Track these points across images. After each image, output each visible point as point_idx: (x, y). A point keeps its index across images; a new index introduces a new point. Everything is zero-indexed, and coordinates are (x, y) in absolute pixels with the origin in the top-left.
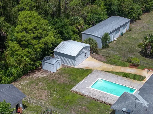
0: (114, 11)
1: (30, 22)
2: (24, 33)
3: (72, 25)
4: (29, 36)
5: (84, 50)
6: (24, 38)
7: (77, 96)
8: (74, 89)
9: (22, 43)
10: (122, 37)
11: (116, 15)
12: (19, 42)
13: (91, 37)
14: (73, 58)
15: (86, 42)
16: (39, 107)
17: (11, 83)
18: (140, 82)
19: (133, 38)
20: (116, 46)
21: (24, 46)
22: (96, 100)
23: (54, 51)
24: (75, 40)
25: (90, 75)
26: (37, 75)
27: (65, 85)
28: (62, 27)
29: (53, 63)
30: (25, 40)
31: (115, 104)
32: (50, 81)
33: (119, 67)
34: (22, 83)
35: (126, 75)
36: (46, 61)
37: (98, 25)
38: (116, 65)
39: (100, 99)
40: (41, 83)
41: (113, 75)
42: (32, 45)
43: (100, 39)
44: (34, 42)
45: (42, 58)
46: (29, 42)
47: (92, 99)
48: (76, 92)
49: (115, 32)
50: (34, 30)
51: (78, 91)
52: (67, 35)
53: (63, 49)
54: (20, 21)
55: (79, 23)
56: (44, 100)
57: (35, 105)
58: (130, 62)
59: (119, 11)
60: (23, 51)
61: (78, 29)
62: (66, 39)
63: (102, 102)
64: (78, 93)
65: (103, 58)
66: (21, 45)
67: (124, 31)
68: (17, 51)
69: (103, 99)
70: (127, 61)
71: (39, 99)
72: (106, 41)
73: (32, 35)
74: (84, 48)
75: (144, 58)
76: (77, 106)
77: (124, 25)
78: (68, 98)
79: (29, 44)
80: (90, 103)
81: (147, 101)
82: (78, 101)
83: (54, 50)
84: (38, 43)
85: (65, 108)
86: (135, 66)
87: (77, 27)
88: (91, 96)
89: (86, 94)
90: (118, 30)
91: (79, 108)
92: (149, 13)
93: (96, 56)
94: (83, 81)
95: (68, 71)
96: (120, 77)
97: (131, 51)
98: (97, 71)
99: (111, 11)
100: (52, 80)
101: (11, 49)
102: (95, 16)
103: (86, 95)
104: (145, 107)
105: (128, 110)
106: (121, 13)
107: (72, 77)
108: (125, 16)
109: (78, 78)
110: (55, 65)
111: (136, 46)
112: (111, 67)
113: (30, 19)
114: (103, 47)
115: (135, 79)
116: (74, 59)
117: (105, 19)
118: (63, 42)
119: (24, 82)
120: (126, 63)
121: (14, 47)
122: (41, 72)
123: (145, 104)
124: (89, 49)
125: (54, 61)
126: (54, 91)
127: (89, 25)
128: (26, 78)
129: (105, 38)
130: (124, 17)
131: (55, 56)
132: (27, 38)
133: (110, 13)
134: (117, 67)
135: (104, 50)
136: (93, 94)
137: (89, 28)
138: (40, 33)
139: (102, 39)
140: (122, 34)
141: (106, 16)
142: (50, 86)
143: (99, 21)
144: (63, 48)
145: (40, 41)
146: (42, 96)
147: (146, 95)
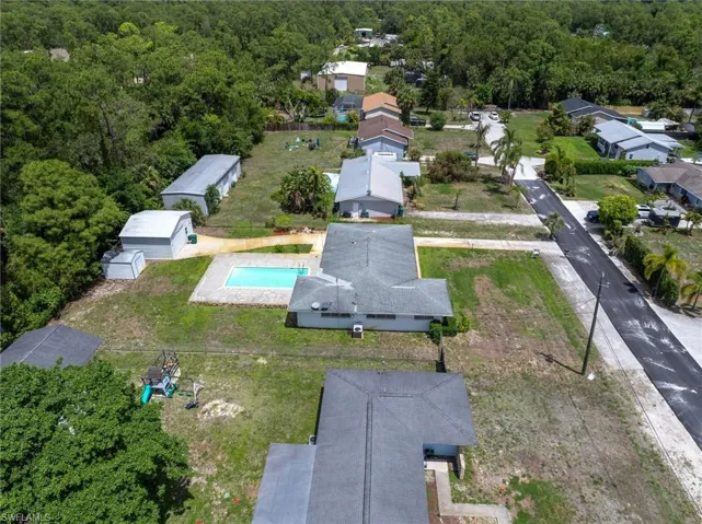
0: (205, 147)
1: (55, 186)
2: (47, 211)
3: (137, 181)
4: (62, 215)
5: (182, 222)
6: (53, 221)
7: (206, 308)
8: (195, 297)
9: (50, 232)
10: (235, 190)
11: (209, 153)
12: (41, 232)
13: (184, 197)
14: (166, 241)
15: (177, 207)
16: (136, 355)
17: (45, 324)
18: (308, 255)
19: (255, 188)
20: (232, 205)
21: (56, 240)
22: (246, 306)
23: (119, 238)
24: (151, 208)
25: (212, 265)
26: (100, 292)
27: (171, 296)
28: (122, 188)
29: (129, 260)
30: (55, 225)
31: (292, 301)
32: (135, 296)
33: (258, 240)
34: (73, 319)
35: (279, 250)
36: (112, 261)
37: (185, 174)
38: (250, 237)
39: (255, 302)
40: (116, 307)
41: (254, 254)
42: (74, 231)
43: (203, 199)
44: (78, 224)
45: (100, 257)
46: (66, 227)
47: (238, 306)
48: (201, 303)
49: (222, 183)
50: (70, 199)
51: (203, 299)
52: (135, 202)
53: (138, 230)
54: (29, 187)
55: (151, 175)
56: (140, 338)
57: (124, 353)
58: (273, 226)
59: (214, 146)
60: (57, 249)
61: (151, 187)
62: (135, 210)
63: (259, 306)
64: (206, 304)
65: (220, 231)
66: (47, 238)
67: (234, 178)
68: (41, 252)
69: (261, 301)
70: (267, 227)
71: (128, 339)
72: (212, 201)
73: (69, 211)
74: (182, 218)
75: (292, 215)
76: (216, 329)
77: (233, 168)
78: (189, 319)
79: (66, 232)
80: (239, 315)
81: (347, 280)
82: (213, 318)
83: (120, 235)
84: (88, 226)
85: (193, 340)
86: (283, 231)
87: (148, 184)
88: (235, 301)
89: (223, 300)
90: (225, 177)
91: (222, 330)
92: (260, 144)
93: (205, 230)
94: (204, 278)
95: (164, 269)
96: (269, 255)
97: (264, 209)
98: (222, 255)
99: (199, 146)
100: (139, 294)
101: (25, 252)
102: (173, 159)
103: (225, 301)
104: (348, 291)
105: (324, 304)
106: (220, 149)
107: (179, 279)
108: (227, 151)
109: (191, 277)
110: (133, 264)
111: (267, 199)
112: (243, 243)
113: (55, 177)
114: (210, 213)
115: (297, 252)
116: (169, 244)
117: (194, 163)
118: (132, 217)
119: (76, 315)
120: (265, 230)
121: (30, 246)
122: (106, 285)
123: (347, 285)
124: (190, 220)
125: (128, 257)
126: (154, 314)
127: (168, 177)
128: (78, 306)
129: (211, 194)
130: (224, 153)
131: (125, 247)
132: (61, 220)
133: (200, 152)
134: (252, 240)
135: (213, 218)
136: (236, 296)
137: (170, 183)
138: (87, 204)
139: (205, 196)
140: (233, 185)
141: (193, 156)
142: (137, 307)
143: (185, 167)
144: (136, 227)
145: (90, 221)
146: (131, 332)
147: (338, 272)
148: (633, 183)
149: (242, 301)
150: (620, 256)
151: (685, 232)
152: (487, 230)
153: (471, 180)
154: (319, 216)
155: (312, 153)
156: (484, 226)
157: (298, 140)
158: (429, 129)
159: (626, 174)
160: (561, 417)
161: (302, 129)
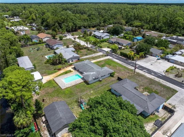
8: (63, 88)
18: (73, 72)
25: (56, 81)
27: (56, 90)
33: (57, 73)
35: (66, 73)
41: (61, 76)
51: (65, 87)
58: (56, 69)
64: (67, 88)
65: (44, 74)
69: (77, 83)
76: (75, 91)
78: (67, 92)
80: (76, 87)
81: (93, 72)
82: (72, 90)
85: (74, 95)
86: (60, 69)
89: (70, 86)
91: (77, 91)
94: (59, 84)
96: (65, 75)
97: (47, 67)
105: (95, 77)
107: (51, 87)
109: (54, 85)
112: (54, 75)
120: (55, 71)
123: (95, 73)
136: (71, 84)
139: (34, 67)
147: (89, 71)
148: (108, 43)
149: (74, 85)
150: (120, 55)
151: (124, 49)
152: (97, 57)
153: (82, 49)
154: (63, 64)
155: (39, 51)
156: (95, 57)
157: (31, 49)
158: (59, 40)
159: (106, 41)
160: (139, 79)
161: (28, 46)
